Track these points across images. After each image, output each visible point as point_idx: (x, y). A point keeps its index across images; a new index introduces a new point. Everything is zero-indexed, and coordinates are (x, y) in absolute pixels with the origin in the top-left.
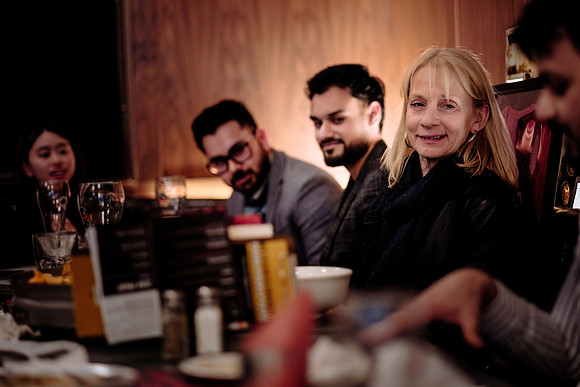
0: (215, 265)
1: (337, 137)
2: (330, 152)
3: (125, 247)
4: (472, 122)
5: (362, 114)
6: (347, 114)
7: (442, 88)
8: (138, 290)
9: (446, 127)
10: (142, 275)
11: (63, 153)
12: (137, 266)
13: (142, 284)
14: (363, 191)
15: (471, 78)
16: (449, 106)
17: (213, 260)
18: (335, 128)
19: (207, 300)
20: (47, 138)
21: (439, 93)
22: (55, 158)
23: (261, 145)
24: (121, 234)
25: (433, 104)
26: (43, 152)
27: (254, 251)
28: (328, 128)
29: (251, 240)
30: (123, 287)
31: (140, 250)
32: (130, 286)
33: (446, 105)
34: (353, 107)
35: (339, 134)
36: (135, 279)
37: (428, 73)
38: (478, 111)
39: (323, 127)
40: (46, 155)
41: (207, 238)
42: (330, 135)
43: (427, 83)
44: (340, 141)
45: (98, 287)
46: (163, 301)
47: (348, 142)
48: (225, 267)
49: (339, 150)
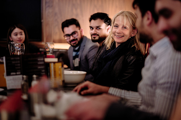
0: (40, 69)
1: (97, 33)
2: (94, 38)
3: (13, 62)
4: (132, 33)
5: (105, 28)
6: (101, 27)
7: (124, 23)
8: (16, 75)
9: (123, 34)
10: (18, 71)
11: (21, 34)
12: (16, 68)
13: (18, 73)
14: (102, 50)
15: (132, 20)
16: (125, 28)
17: (39, 67)
18: (97, 31)
19: (35, 79)
20: (17, 30)
21: (122, 24)
22: (19, 36)
23: (81, 33)
24: (12, 59)
25: (120, 27)
26: (15, 34)
27: (52, 65)
28: (95, 30)
29: (51, 62)
30: (12, 74)
31: (18, 63)
32: (14, 73)
33: (124, 28)
34: (103, 26)
35: (98, 33)
36: (16, 72)
37: (120, 18)
38: (134, 30)
39: (94, 30)
40: (16, 35)
41: (38, 61)
42: (96, 33)
43: (119, 20)
44: (98, 35)
45: (5, 74)
46: (23, 78)
47: (100, 36)
48: (43, 70)
49: (97, 38)
